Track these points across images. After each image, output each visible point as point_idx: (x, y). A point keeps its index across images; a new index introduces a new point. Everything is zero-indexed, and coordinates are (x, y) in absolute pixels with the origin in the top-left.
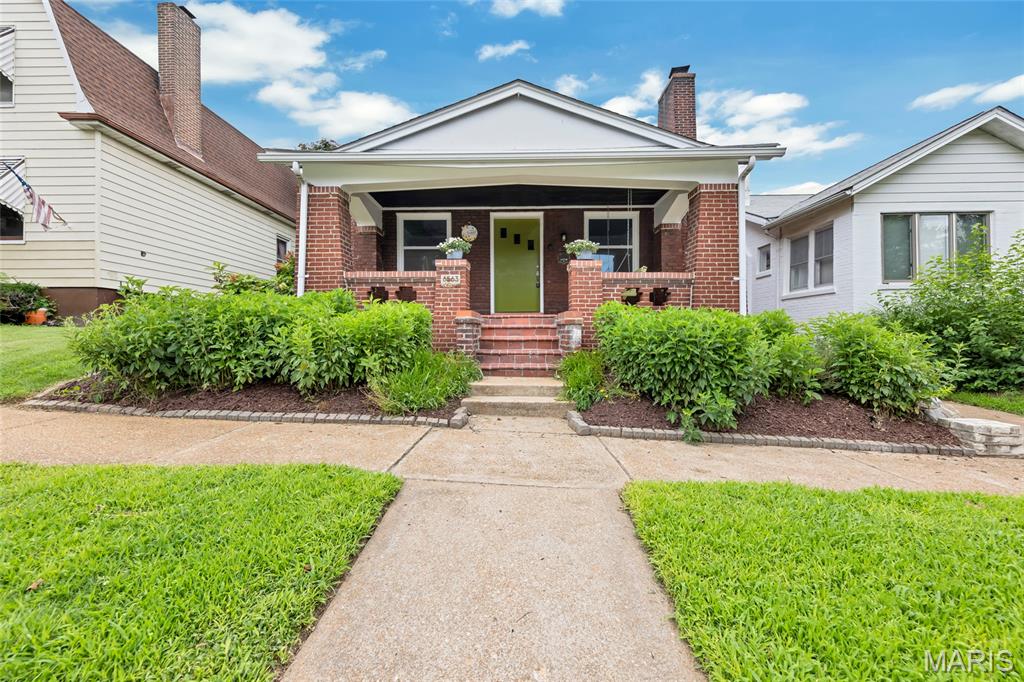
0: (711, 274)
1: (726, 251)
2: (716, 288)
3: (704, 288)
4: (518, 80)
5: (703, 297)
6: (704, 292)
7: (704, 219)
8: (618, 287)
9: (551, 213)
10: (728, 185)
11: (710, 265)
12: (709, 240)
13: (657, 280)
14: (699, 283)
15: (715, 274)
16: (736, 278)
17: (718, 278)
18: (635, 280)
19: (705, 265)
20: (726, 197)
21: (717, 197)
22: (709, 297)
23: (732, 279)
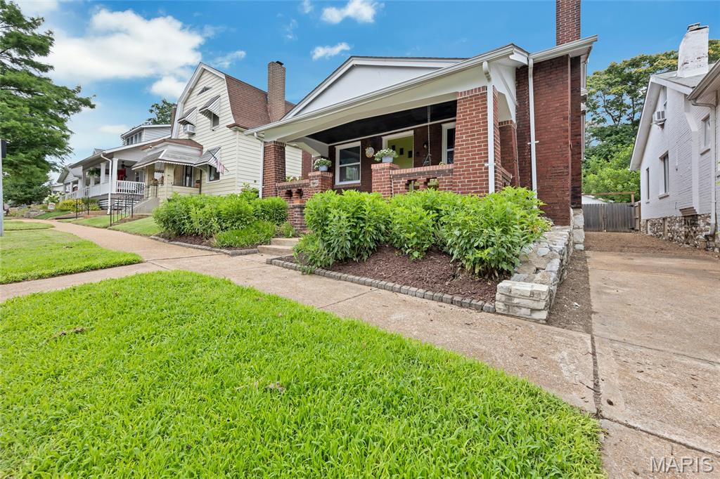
0: (466, 163)
1: (478, 142)
2: (470, 174)
3: (460, 175)
4: (352, 57)
5: (459, 182)
6: (460, 178)
7: (460, 120)
8: (403, 180)
9: (418, 130)
10: (479, 88)
11: (465, 156)
12: (464, 136)
13: (428, 172)
14: (456, 172)
15: (469, 163)
16: (486, 165)
17: (472, 166)
18: (413, 174)
19: (461, 156)
20: (478, 98)
21: (470, 100)
22: (464, 182)
23: (483, 165)
